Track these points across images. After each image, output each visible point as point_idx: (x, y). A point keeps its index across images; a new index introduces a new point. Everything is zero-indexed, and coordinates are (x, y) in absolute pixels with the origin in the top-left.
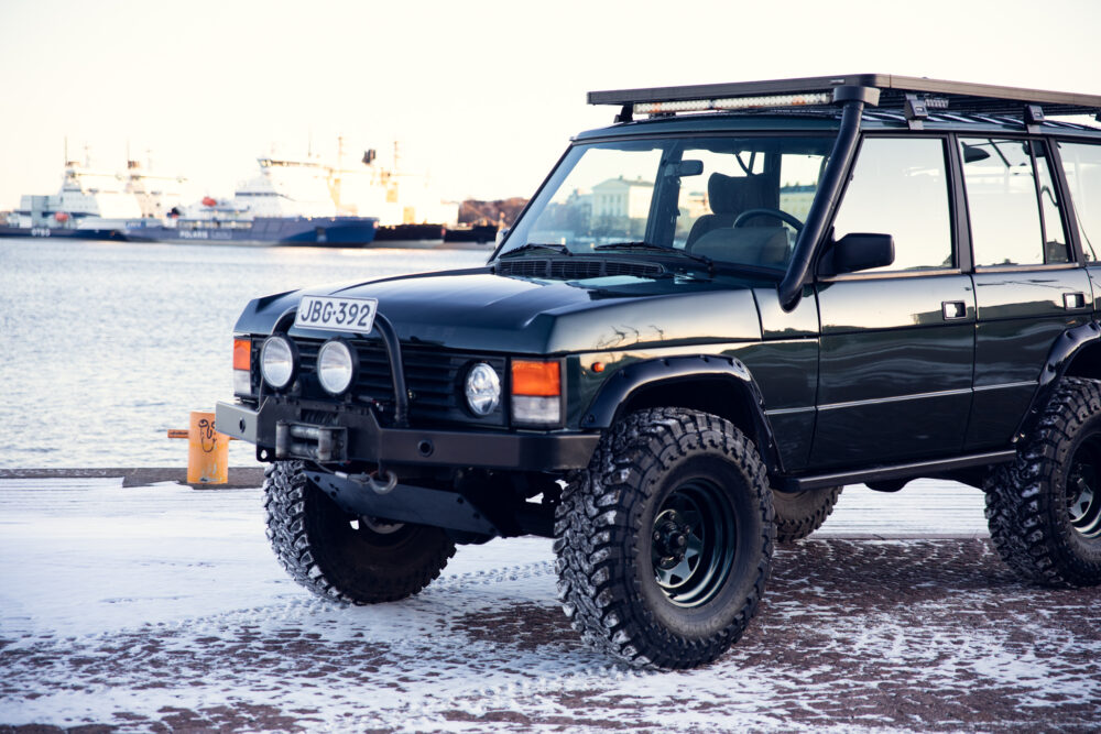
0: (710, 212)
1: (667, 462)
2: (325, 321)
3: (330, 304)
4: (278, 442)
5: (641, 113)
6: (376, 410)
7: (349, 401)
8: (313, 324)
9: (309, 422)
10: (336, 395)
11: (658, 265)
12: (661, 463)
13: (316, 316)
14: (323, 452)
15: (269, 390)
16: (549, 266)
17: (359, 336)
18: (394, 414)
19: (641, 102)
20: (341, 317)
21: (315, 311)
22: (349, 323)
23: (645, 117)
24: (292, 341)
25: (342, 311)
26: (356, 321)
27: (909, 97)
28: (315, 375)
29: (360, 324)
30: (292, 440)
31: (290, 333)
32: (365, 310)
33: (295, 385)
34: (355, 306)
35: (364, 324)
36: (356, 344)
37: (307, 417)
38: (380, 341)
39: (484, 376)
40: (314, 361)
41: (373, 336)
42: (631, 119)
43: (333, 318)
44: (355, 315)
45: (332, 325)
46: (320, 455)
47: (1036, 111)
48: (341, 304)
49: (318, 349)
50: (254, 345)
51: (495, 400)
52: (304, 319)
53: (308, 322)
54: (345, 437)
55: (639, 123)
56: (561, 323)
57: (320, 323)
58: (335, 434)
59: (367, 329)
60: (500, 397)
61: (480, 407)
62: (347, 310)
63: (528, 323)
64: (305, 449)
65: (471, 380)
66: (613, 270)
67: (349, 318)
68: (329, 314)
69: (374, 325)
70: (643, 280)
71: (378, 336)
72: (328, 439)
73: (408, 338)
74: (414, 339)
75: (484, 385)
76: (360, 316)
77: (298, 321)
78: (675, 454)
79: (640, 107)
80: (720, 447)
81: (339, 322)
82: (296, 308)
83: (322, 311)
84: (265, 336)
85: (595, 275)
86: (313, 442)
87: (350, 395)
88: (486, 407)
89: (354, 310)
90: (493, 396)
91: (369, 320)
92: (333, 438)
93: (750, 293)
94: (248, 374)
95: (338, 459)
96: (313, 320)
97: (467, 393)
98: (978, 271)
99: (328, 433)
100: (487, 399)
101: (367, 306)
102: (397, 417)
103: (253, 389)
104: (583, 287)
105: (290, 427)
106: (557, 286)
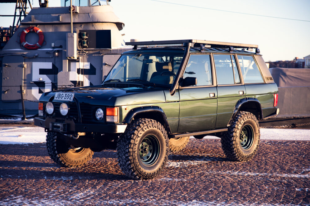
0: (156, 71)
1: (144, 130)
2: (61, 98)
3: (63, 94)
4: (50, 127)
5: (139, 47)
6: (74, 119)
7: (67, 117)
8: (59, 99)
9: (58, 122)
10: (64, 116)
11: (142, 85)
12: (143, 130)
13: (59, 97)
14: (61, 129)
15: (48, 115)
16: (116, 85)
17: (70, 102)
18: (78, 120)
19: (139, 45)
20: (65, 97)
21: (59, 96)
22: (67, 99)
23: (140, 49)
24: (53, 103)
25: (66, 96)
26: (69, 98)
27: (201, 45)
28: (59, 111)
29: (70, 99)
30: (54, 126)
31: (53, 101)
32: (71, 96)
33: (54, 114)
34: (69, 95)
35: (71, 99)
36: (69, 104)
37: (57, 121)
38: (75, 103)
39: (100, 111)
40: (59, 108)
41: (73, 102)
42: (136, 49)
43: (63, 98)
44: (68, 97)
45: (63, 99)
46: (61, 130)
47: (232, 48)
48: (65, 94)
49: (60, 105)
50: (44, 104)
51: (102, 117)
52: (56, 98)
53: (57, 99)
54: (66, 126)
55: (138, 50)
56: (118, 99)
57: (60, 99)
58: (64, 125)
59: (72, 100)
60: (103, 116)
61: (99, 118)
62: (67, 96)
63: (110, 99)
64: (57, 129)
65: (97, 112)
66: (131, 86)
67: (67, 98)
68: (62, 97)
69: (73, 99)
70: (138, 88)
71: (74, 102)
72: (62, 126)
73: (81, 102)
74: (83, 103)
75: (100, 113)
76: (70, 97)
77: (55, 98)
78: (146, 128)
79: (138, 46)
80: (157, 128)
81: (65, 98)
82: (54, 95)
83: (61, 96)
84: (47, 102)
85: (127, 87)
86: (59, 127)
87: (68, 116)
88: (100, 118)
89: (68, 96)
90: (102, 116)
91: (72, 98)
92: (63, 126)
93: (163, 91)
94: (42, 111)
95: (65, 131)
96: (59, 98)
97: (96, 115)
98: (218, 86)
99: (62, 125)
100: (101, 117)
101: (71, 95)
102: (79, 121)
103: (43, 114)
104: (124, 90)
105: (53, 124)
106: (118, 90)
